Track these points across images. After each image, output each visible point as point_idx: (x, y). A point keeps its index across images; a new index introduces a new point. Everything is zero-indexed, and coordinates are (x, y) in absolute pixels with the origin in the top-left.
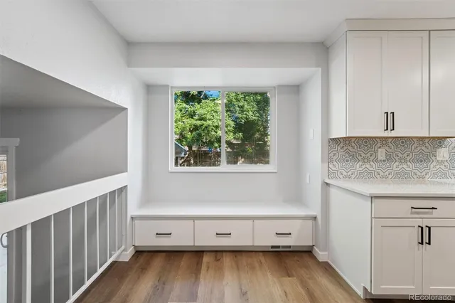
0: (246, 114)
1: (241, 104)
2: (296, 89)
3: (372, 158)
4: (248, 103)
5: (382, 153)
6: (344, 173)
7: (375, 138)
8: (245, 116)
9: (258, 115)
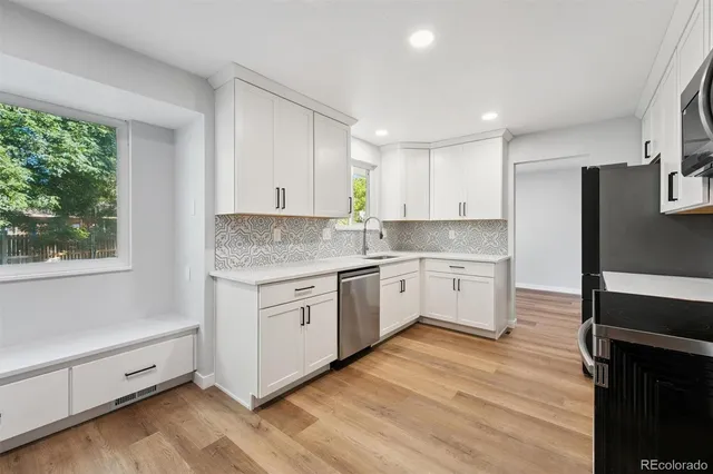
0: (66, 158)
1: (54, 134)
2: (169, 135)
3: (268, 239)
4: (75, 137)
5: (277, 235)
6: (236, 261)
7: (271, 216)
8: (67, 161)
9: (100, 163)
